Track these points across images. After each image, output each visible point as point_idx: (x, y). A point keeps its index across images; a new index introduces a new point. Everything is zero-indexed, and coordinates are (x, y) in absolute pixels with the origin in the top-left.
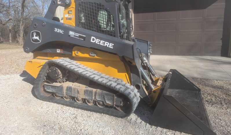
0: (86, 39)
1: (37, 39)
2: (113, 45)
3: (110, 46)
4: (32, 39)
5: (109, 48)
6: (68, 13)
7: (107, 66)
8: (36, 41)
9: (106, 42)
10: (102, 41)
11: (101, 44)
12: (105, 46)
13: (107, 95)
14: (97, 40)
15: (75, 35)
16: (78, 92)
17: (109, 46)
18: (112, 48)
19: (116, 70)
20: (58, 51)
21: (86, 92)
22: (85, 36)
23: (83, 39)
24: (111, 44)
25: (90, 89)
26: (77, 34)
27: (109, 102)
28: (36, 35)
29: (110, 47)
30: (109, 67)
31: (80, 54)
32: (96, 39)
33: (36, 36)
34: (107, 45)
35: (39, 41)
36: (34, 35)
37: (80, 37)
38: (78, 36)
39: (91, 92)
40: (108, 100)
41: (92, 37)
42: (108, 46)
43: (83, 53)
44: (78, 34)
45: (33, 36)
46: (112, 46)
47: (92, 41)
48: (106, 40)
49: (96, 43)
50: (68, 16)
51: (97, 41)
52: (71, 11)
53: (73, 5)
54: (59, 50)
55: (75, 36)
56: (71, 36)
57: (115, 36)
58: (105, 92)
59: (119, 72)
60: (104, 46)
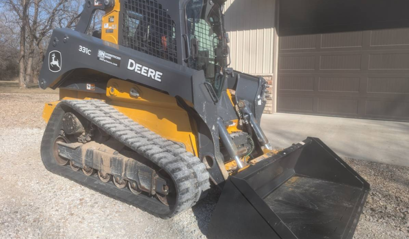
0: (122, 64)
1: (56, 65)
2: (161, 74)
3: (156, 75)
4: (50, 64)
5: (154, 80)
6: (109, 21)
7: (160, 118)
8: (55, 68)
9: (150, 70)
10: (144, 68)
11: (142, 73)
12: (149, 76)
13: (142, 169)
14: (138, 65)
15: (106, 57)
16: (102, 161)
17: (154, 76)
18: (160, 80)
19: (175, 126)
20: (89, 87)
21: (113, 161)
22: (119, 58)
23: (116, 65)
24: (158, 73)
25: (120, 156)
26: (109, 55)
27: (144, 185)
28: (55, 58)
29: (156, 79)
30: (165, 120)
31: (117, 93)
32: (136, 63)
33: (55, 60)
34: (151, 74)
35: (58, 69)
36: (53, 58)
37: (113, 60)
38: (110, 58)
39: (120, 162)
40: (144, 180)
41: (130, 61)
42: (153, 78)
43: (121, 91)
44: (111, 55)
45: (51, 61)
46: (160, 77)
47: (129, 68)
48: (150, 66)
49: (136, 70)
50: (109, 26)
51: (137, 68)
52: (113, 17)
53: (117, 7)
54: (90, 85)
55: (105, 59)
56: (100, 59)
57: (176, 61)
58: (140, 164)
59: (179, 129)
60: (147, 76)
